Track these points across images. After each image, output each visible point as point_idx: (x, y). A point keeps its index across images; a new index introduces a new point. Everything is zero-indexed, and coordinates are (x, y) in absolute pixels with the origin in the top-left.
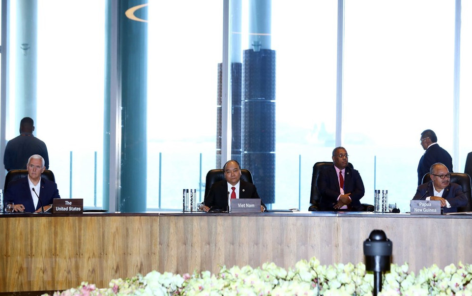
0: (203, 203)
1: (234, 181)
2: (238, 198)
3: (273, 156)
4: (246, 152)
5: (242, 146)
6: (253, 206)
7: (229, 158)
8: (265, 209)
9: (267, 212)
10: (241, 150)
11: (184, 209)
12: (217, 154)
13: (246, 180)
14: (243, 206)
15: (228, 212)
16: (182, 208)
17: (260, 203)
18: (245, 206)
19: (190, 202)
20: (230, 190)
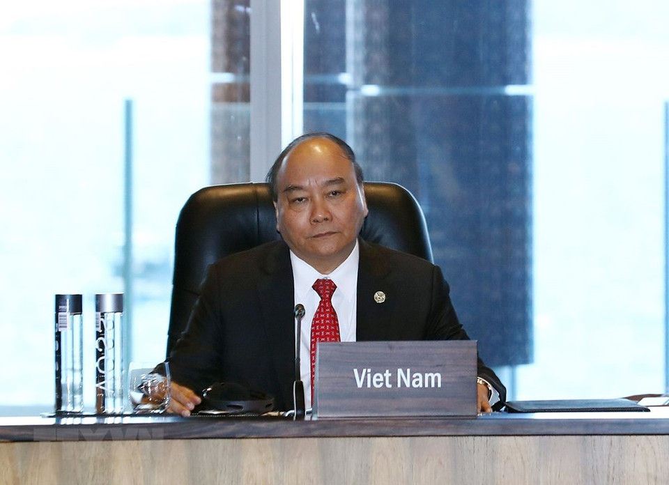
0: (160, 369)
1: (327, 246)
2: (353, 339)
3: (520, 108)
4: (372, 90)
5: (353, 55)
6: (434, 379)
7: (292, 125)
8: (495, 398)
9: (510, 410)
10: (346, 78)
11: (59, 402)
12: (216, 99)
13: (389, 240)
14: (380, 380)
15: (301, 417)
16: (52, 401)
17: (475, 363)
18: (393, 380)
19: (91, 364)
20: (305, 296)
